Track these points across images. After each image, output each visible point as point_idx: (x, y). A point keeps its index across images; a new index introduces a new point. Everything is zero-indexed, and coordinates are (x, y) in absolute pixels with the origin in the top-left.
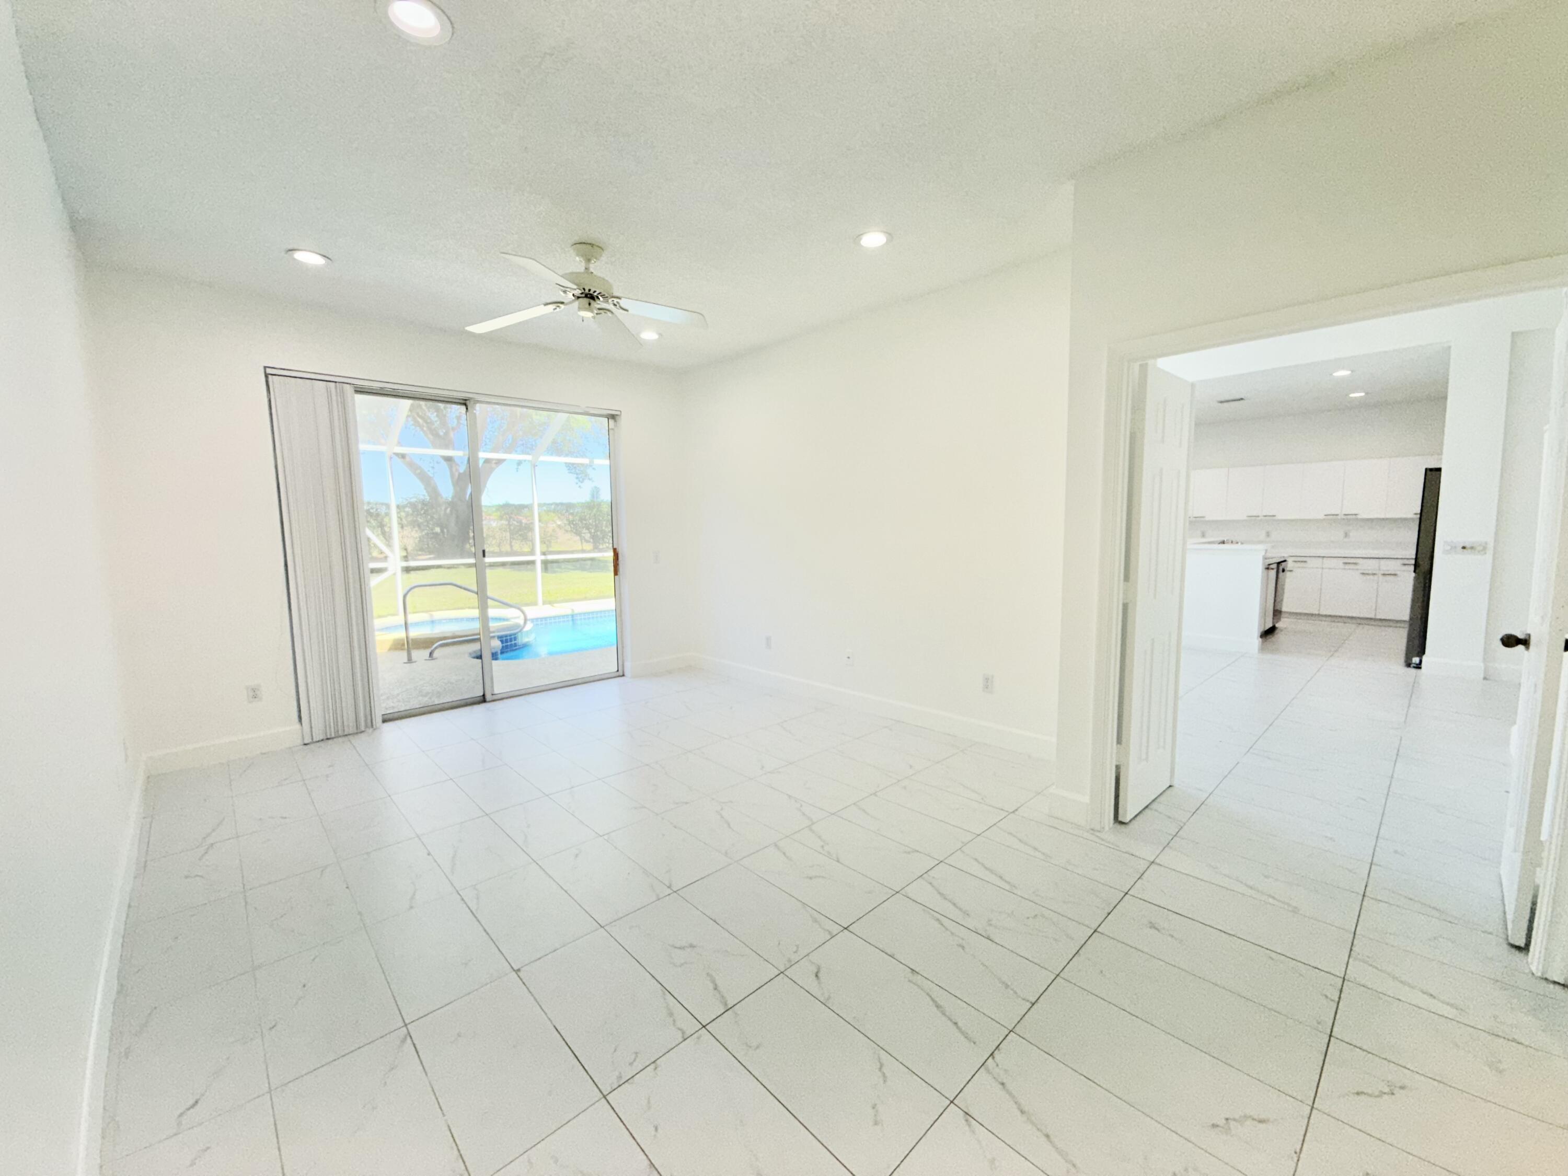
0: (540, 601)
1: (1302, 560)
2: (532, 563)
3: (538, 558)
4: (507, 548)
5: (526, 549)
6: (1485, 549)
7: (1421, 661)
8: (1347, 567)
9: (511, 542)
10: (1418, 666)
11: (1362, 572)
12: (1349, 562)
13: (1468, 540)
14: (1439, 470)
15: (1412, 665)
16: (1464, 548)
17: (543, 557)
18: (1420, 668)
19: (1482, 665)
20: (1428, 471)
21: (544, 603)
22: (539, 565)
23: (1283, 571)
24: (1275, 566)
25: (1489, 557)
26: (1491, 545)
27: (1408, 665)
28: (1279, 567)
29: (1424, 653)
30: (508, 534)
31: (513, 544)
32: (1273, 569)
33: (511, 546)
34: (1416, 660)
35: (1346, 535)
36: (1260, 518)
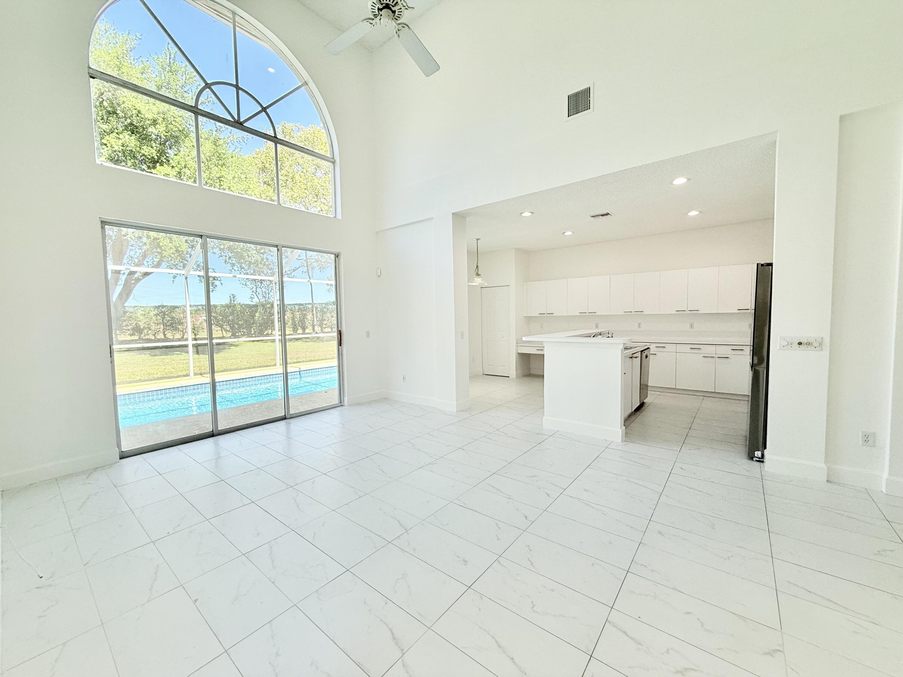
0: (192, 374)
1: (662, 346)
2: (186, 346)
3: (190, 343)
4: (161, 336)
5: (178, 336)
6: (821, 344)
7: (763, 455)
8: (694, 351)
9: (164, 332)
10: (761, 460)
11: (703, 355)
12: (695, 347)
13: (805, 335)
14: (771, 265)
15: (755, 459)
16: (800, 344)
17: (195, 342)
18: (763, 462)
19: (824, 466)
20: (760, 267)
21: (195, 374)
22: (191, 348)
23: (646, 357)
24: (639, 355)
25: (826, 353)
26: (827, 340)
27: (751, 457)
28: (644, 354)
29: (765, 448)
30: (162, 326)
31: (166, 333)
32: (636, 357)
33: (165, 335)
34: (758, 454)
35: (692, 326)
36: (632, 313)
